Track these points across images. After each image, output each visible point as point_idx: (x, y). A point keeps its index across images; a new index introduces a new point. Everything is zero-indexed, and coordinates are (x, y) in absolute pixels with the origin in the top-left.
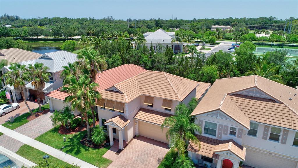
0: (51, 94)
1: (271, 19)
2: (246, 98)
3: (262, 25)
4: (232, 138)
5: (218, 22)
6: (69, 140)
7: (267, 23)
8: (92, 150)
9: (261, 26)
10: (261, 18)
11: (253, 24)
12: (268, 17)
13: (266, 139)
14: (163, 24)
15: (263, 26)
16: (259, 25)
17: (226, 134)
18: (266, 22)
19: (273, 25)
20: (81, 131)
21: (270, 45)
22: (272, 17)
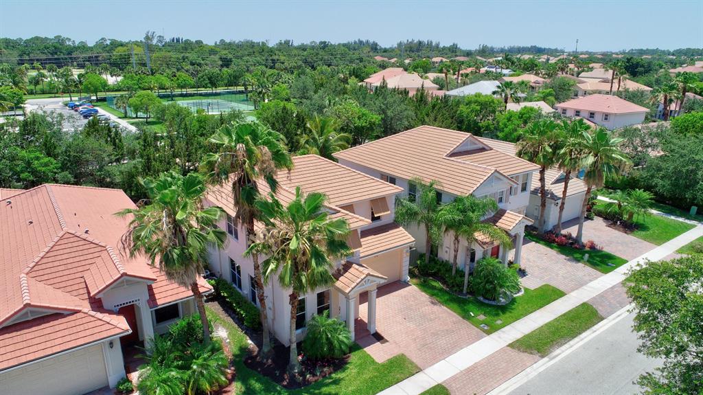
4: (501, 207)
8: (343, 374)
10: (37, 38)
22: (58, 36)
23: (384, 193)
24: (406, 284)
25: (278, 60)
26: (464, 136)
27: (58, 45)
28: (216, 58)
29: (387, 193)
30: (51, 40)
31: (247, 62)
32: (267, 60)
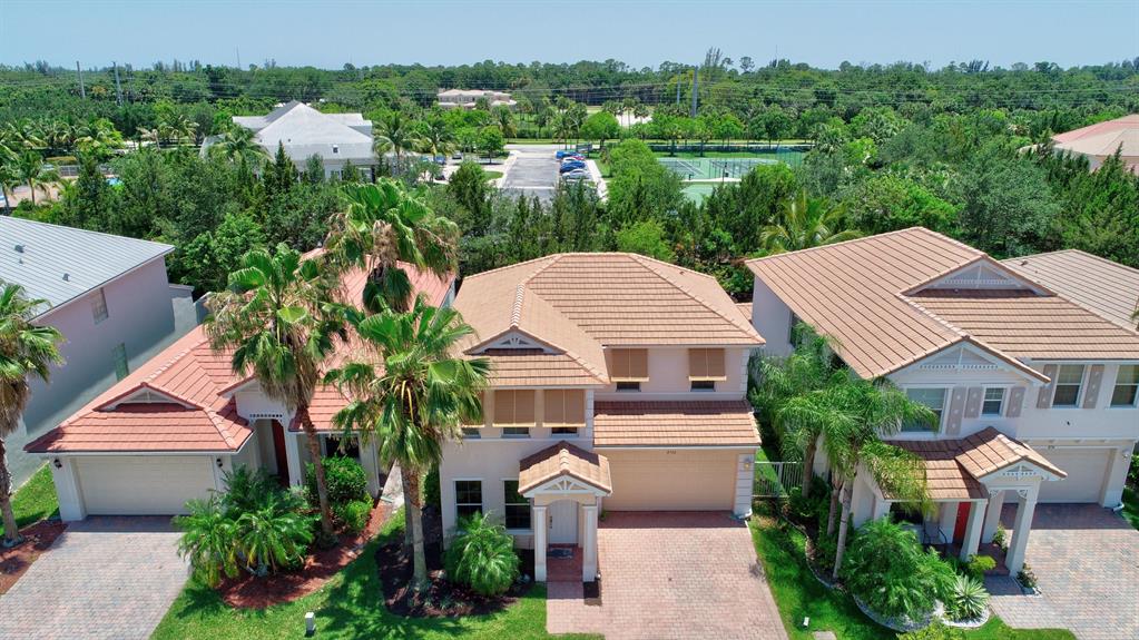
0: (68, 438)
1: (611, 66)
2: (959, 297)
3: (592, 87)
4: (991, 424)
5: (448, 79)
6: (327, 621)
7: (606, 82)
8: (479, 625)
9: (589, 91)
10: (584, 63)
11: (564, 83)
12: (602, 61)
13: (1046, 406)
14: (242, 87)
15: (595, 90)
16: (583, 87)
17: (974, 415)
18: (602, 80)
19: (622, 86)
20: (341, 567)
21: (665, 149)
22: (612, 60)
23: (725, 341)
24: (740, 523)
25: (920, 96)
26: (968, 254)
27: (607, 74)
28: (808, 91)
29: (731, 341)
30: (601, 65)
31: (861, 99)
32: (898, 96)
